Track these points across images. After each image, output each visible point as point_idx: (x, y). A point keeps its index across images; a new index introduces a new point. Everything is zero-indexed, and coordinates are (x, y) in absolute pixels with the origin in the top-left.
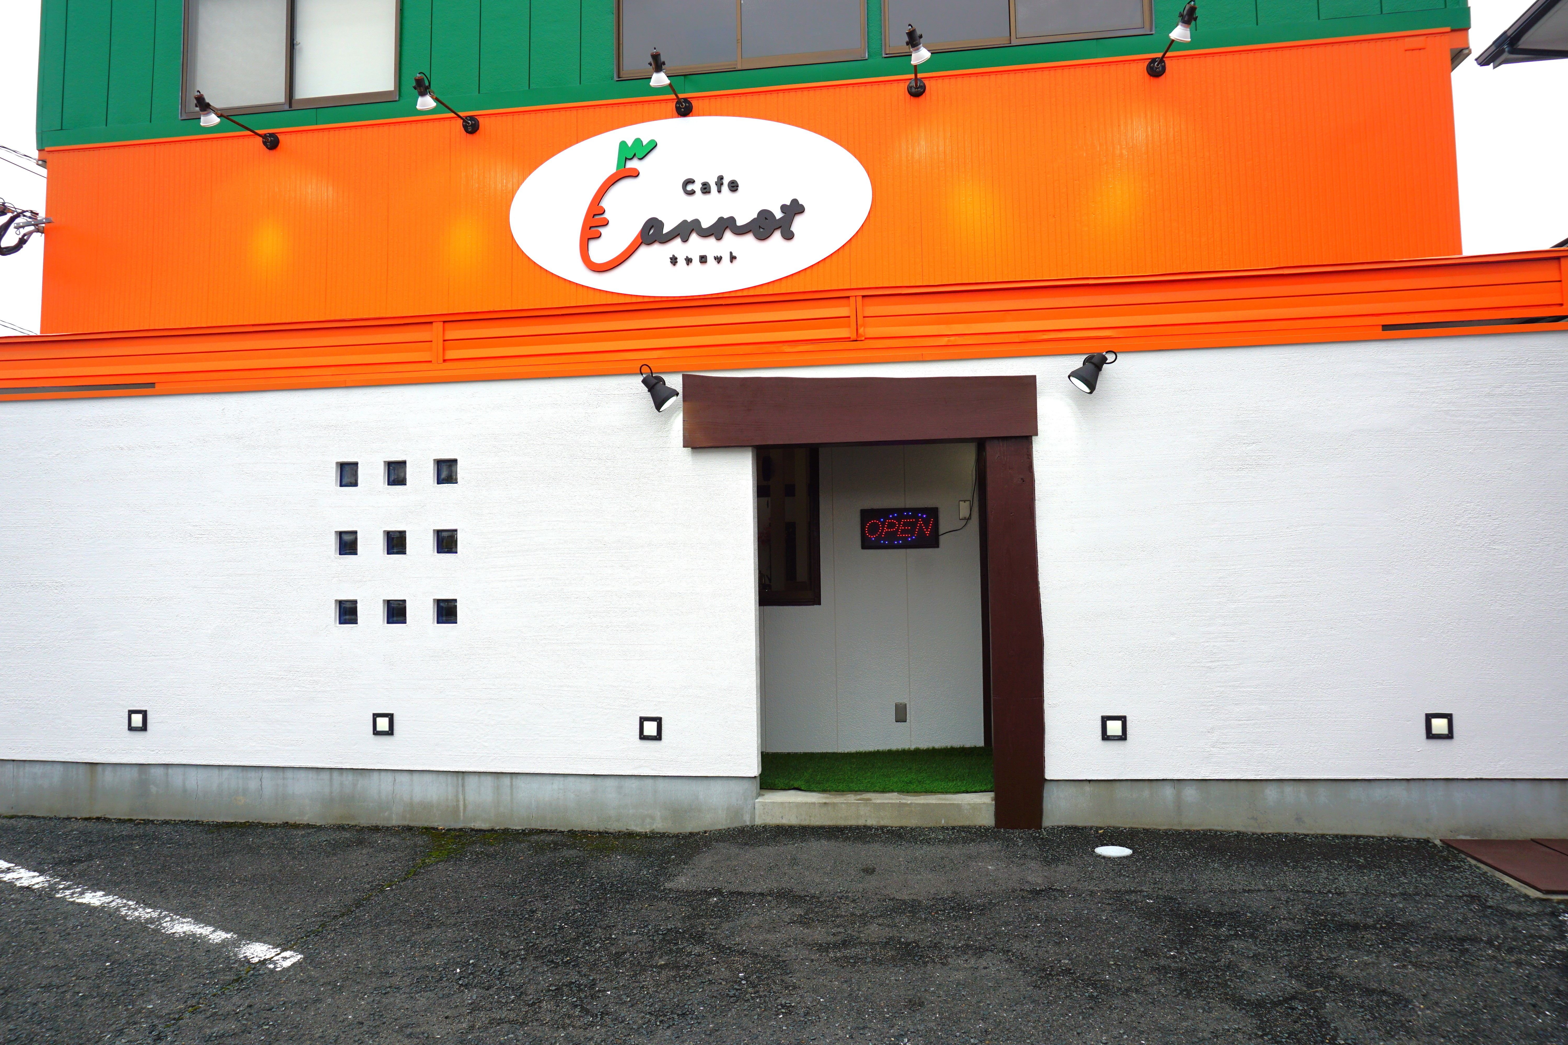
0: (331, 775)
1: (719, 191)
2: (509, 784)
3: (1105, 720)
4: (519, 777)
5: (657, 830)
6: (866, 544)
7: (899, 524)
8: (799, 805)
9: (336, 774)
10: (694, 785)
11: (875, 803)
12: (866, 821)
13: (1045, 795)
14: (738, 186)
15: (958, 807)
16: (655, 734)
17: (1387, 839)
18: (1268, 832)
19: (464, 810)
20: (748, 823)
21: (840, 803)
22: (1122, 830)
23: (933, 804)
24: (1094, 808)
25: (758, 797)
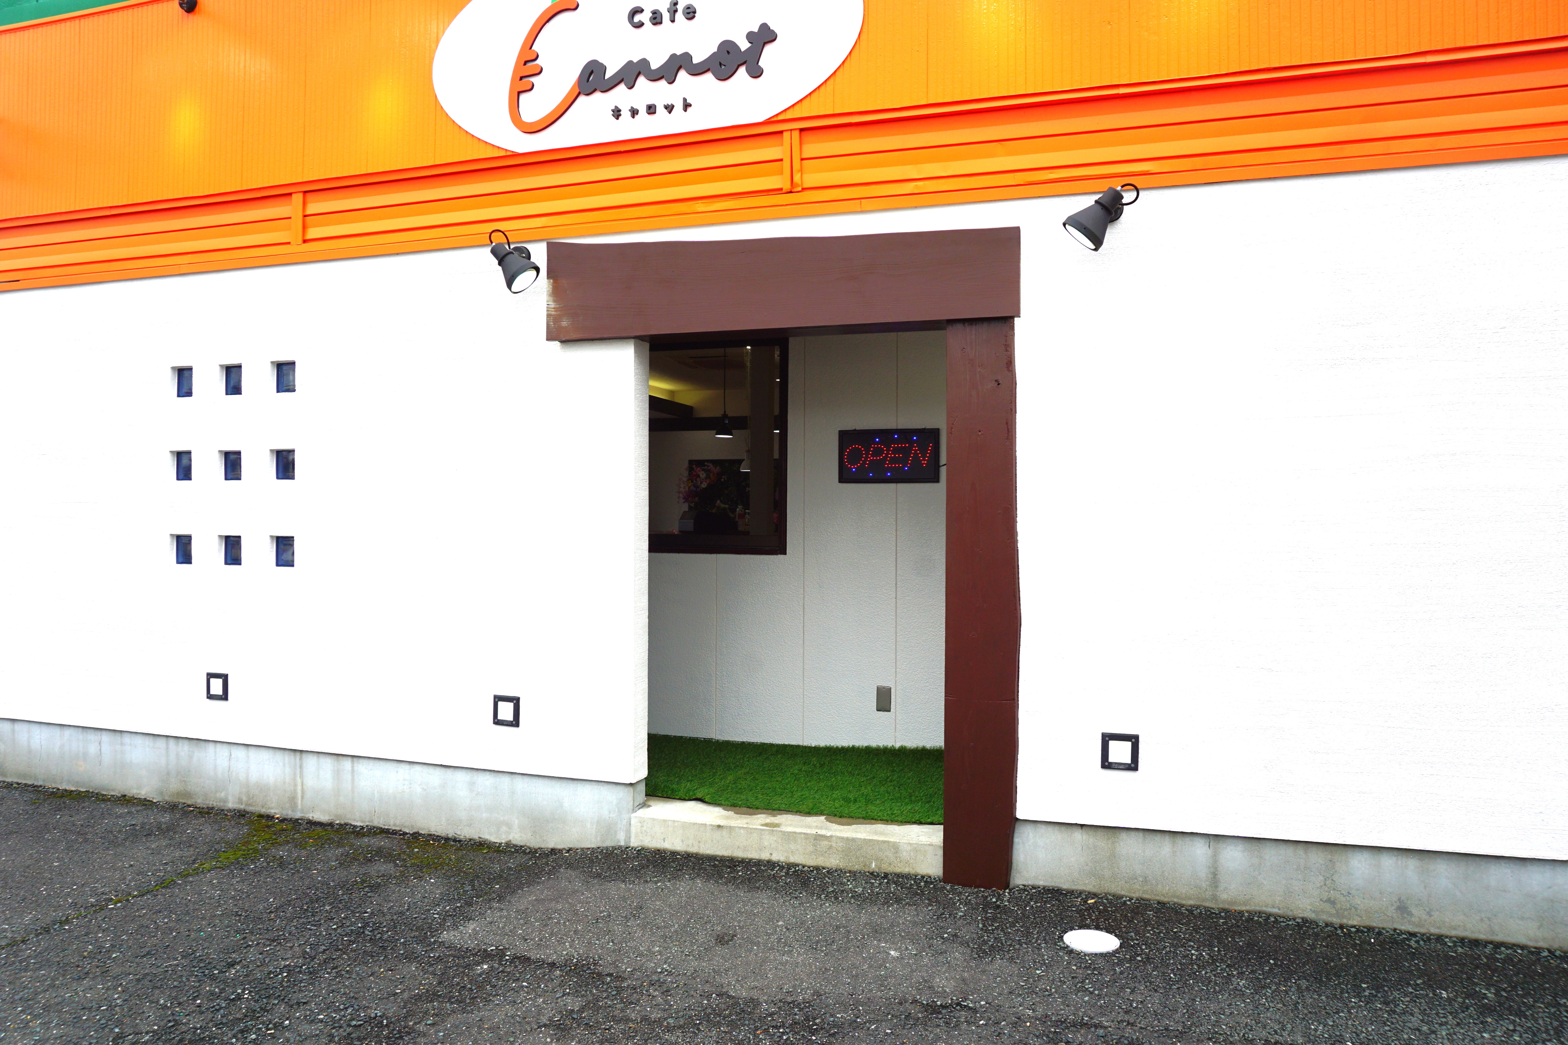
0: (167, 744)
1: (673, 21)
2: (350, 769)
3: (1107, 739)
4: (361, 761)
5: (514, 842)
6: (844, 478)
7: (888, 450)
8: (686, 826)
9: (172, 742)
10: (558, 787)
11: (784, 832)
12: (771, 854)
13: (1016, 840)
14: (695, 12)
15: (895, 847)
16: (511, 719)
17: (1546, 954)
18: (1351, 923)
19: (302, 797)
20: (622, 844)
21: (739, 827)
22: (1125, 901)
23: (861, 839)
24: (1087, 865)
25: (639, 809)
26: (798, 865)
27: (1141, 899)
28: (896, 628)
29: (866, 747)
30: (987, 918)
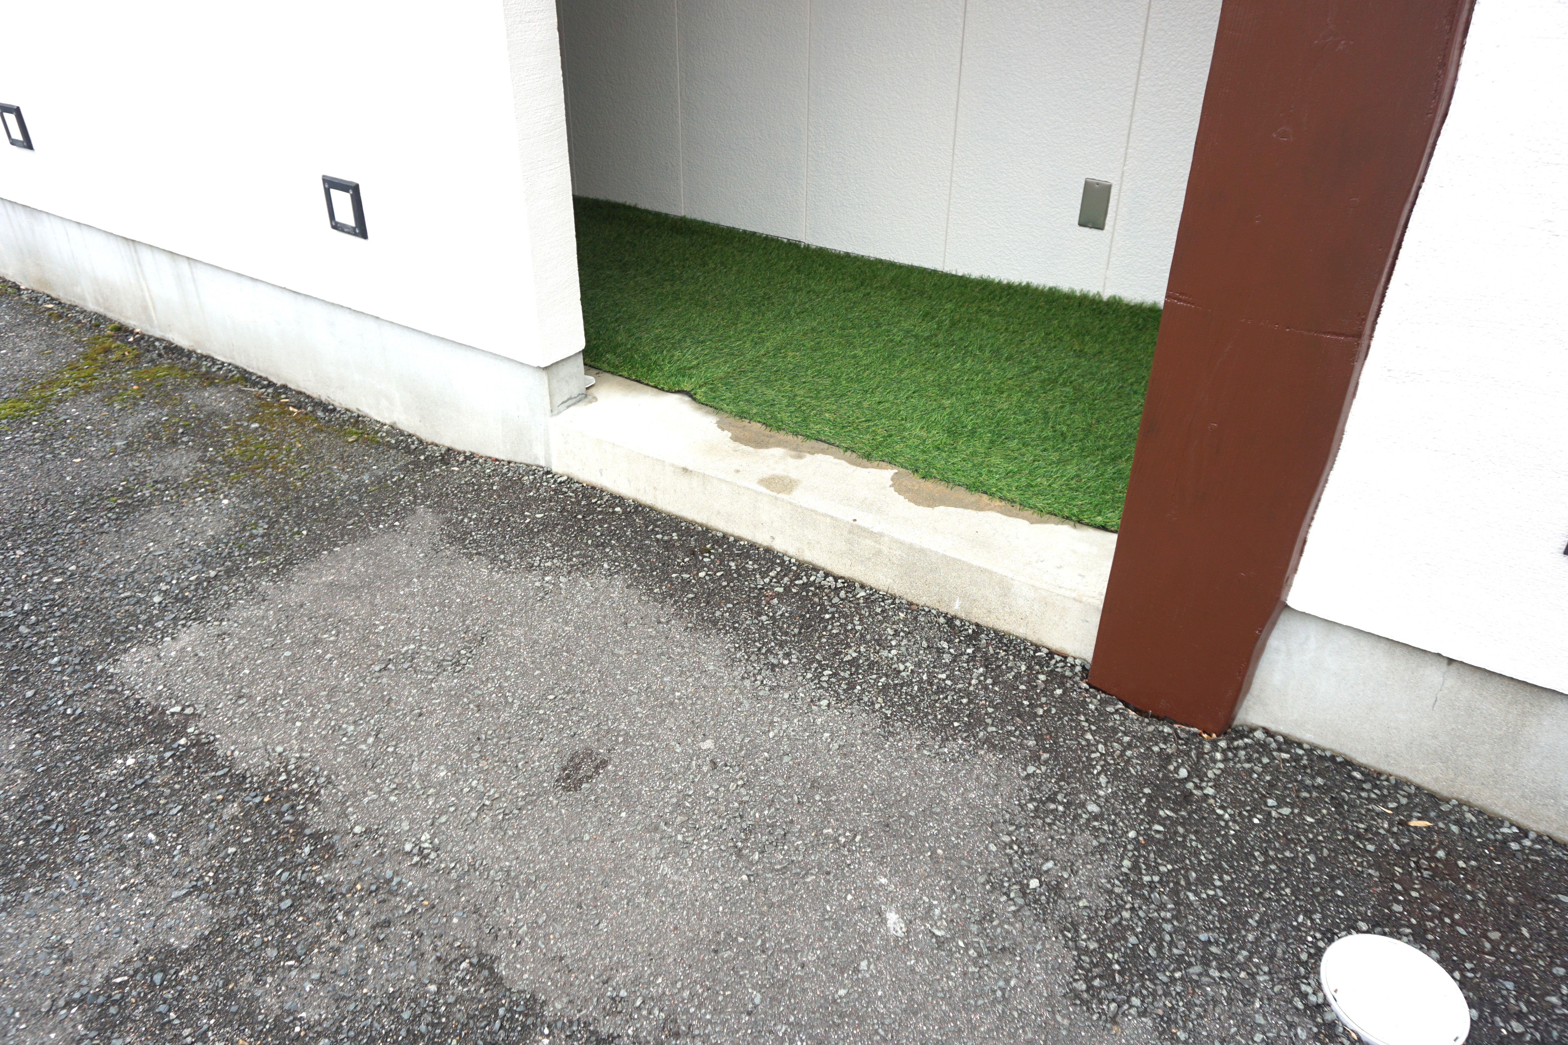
2: (190, 276)
4: (198, 265)
8: (632, 457)
11: (798, 506)
12: (771, 537)
13: (1274, 643)
16: (354, 221)
21: (719, 479)
22: (1505, 841)
23: (936, 553)
24: (1435, 737)
25: (568, 407)
26: (816, 569)
27: (1550, 838)
28: (1141, 62)
29: (1051, 289)
30: (1150, 839)
